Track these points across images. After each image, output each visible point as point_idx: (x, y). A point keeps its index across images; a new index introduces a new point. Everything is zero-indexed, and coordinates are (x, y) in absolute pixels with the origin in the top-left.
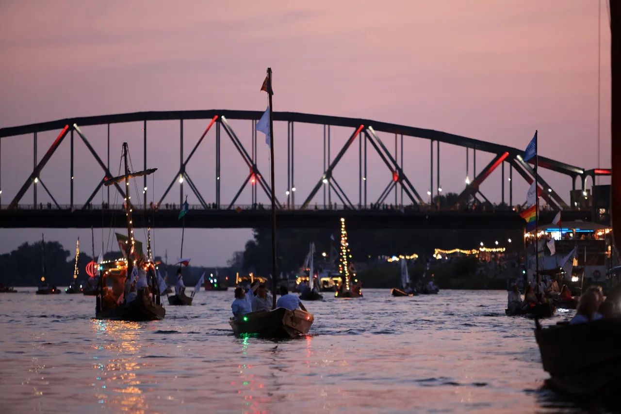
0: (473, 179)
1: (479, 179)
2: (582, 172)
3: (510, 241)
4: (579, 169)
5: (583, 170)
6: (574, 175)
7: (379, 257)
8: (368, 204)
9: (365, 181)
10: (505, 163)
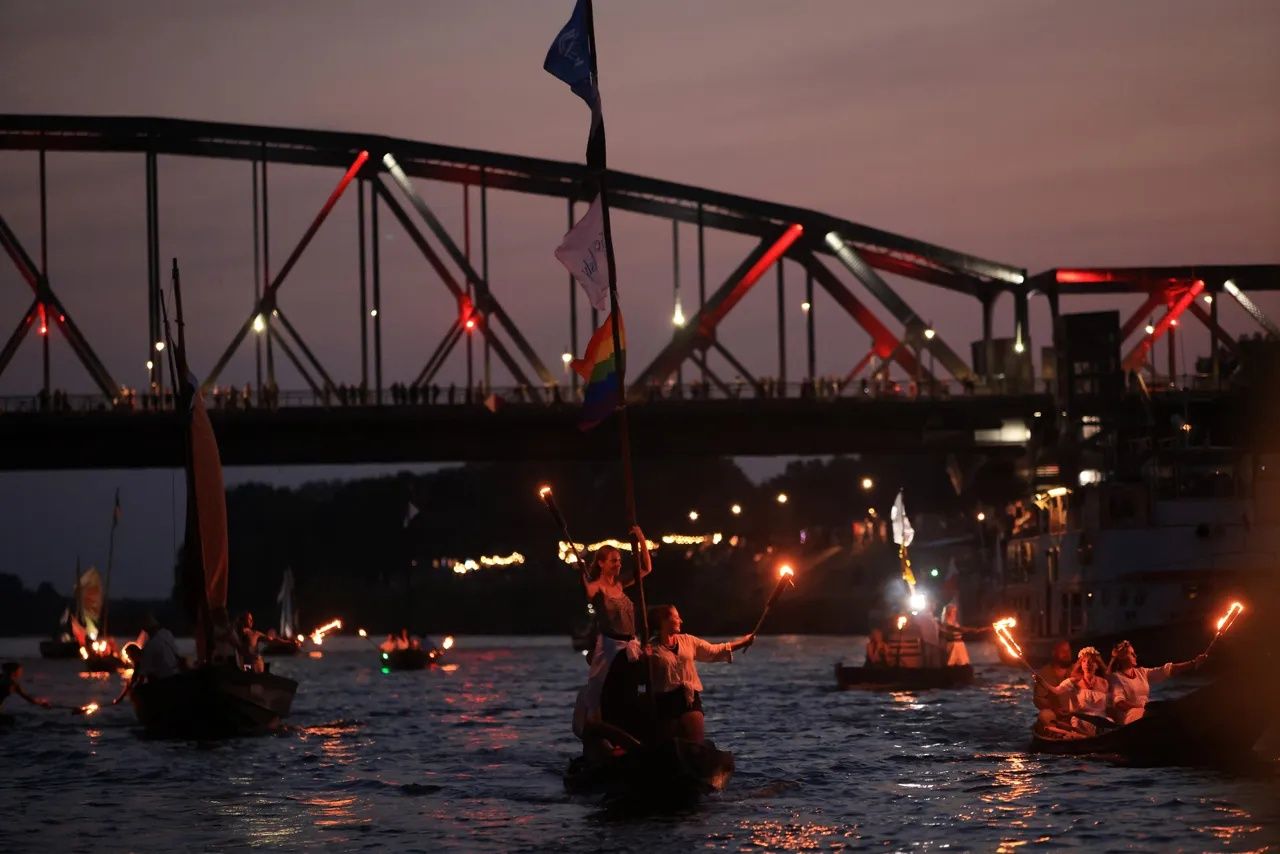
0: (696, 308)
1: (712, 311)
2: (1019, 279)
3: (736, 509)
4: (1012, 269)
5: (1023, 272)
6: (988, 291)
7: (436, 564)
8: (387, 384)
9: (377, 317)
10: (788, 263)
